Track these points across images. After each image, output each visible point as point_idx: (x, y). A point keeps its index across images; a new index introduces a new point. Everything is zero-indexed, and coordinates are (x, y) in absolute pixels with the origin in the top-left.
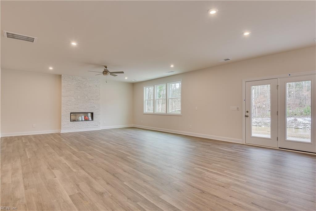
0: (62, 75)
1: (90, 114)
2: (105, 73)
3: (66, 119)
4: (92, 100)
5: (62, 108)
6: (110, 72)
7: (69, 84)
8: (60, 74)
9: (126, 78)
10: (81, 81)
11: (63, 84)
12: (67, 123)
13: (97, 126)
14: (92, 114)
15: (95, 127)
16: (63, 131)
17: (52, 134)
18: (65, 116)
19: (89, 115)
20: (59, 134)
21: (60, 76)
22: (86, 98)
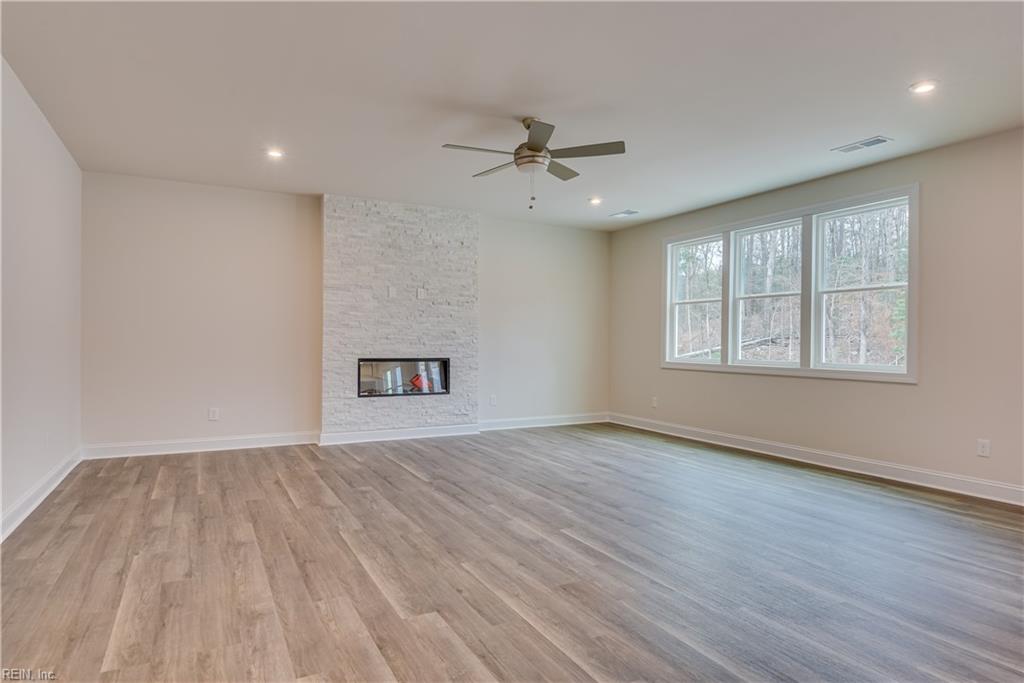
0: (326, 197)
1: (436, 364)
2: (530, 153)
3: (340, 384)
4: (445, 307)
5: (324, 336)
6: (549, 151)
7: (353, 237)
8: (317, 191)
9: (596, 201)
10: (402, 221)
11: (328, 235)
12: (345, 404)
13: (466, 419)
14: (445, 365)
15: (459, 420)
16: (327, 440)
17: (283, 451)
18: (337, 373)
19: (435, 369)
20: (311, 451)
21: (317, 201)
22: (421, 294)
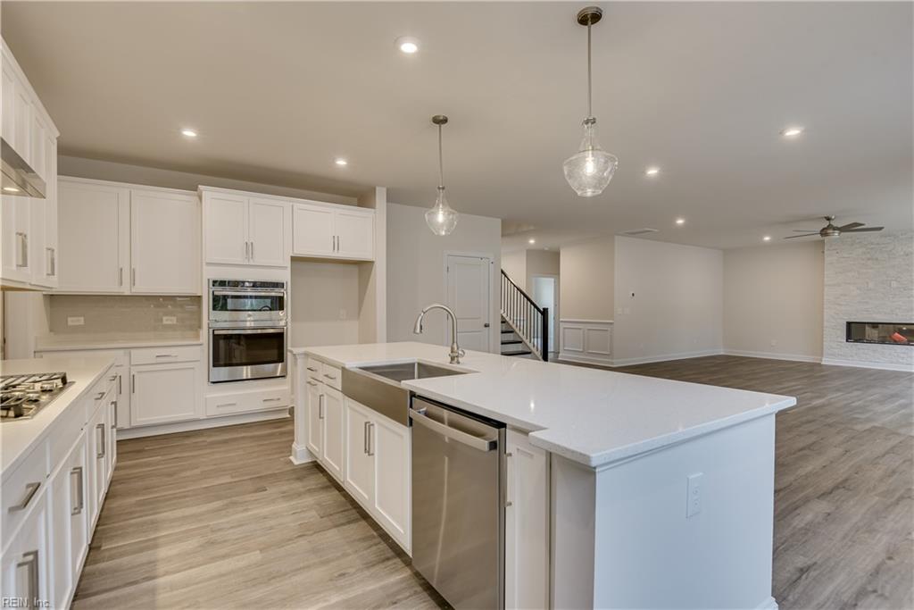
3: (834, 335)
5: (824, 310)
12: (837, 345)
16: (826, 361)
18: (834, 329)
22: (894, 284)
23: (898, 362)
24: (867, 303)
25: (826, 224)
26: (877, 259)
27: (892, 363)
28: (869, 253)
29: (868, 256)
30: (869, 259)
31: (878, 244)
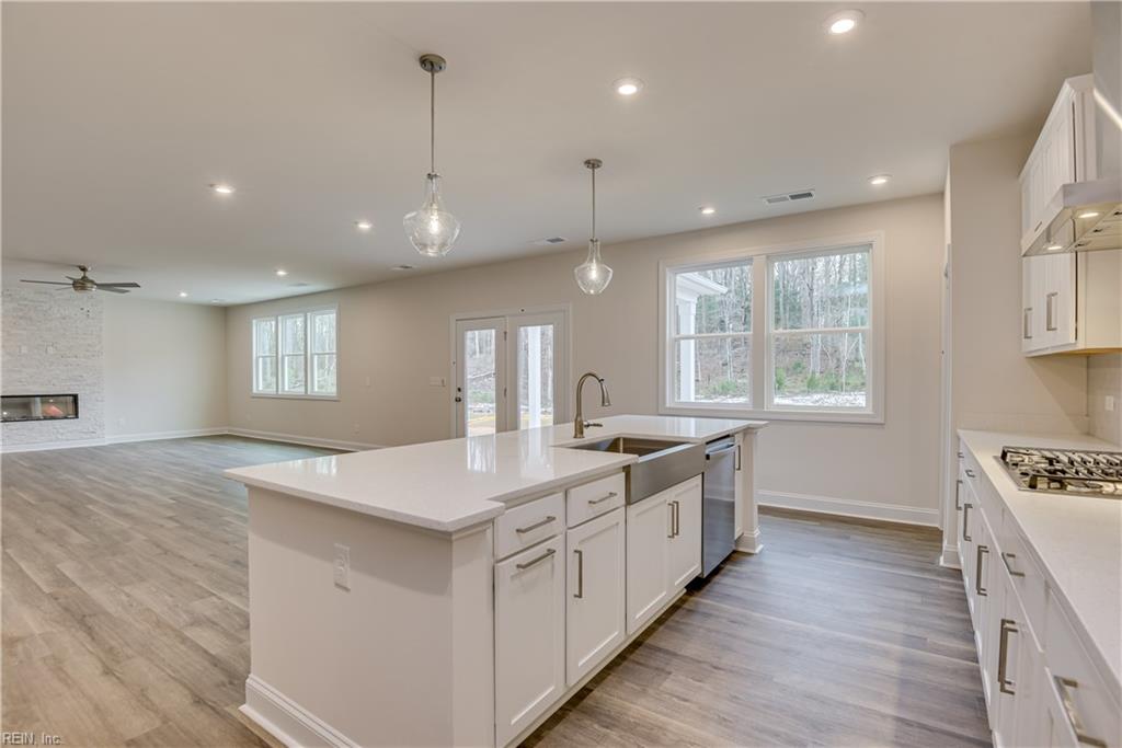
2: (81, 285)
4: (73, 359)
6: (95, 284)
9: (184, 294)
13: (94, 435)
14: (74, 399)
15: (87, 436)
22: (51, 350)
23: (58, 439)
24: (20, 371)
25: (79, 275)
26: (31, 319)
27: (51, 441)
28: (21, 310)
29: (21, 314)
30: (21, 318)
31: (31, 301)
